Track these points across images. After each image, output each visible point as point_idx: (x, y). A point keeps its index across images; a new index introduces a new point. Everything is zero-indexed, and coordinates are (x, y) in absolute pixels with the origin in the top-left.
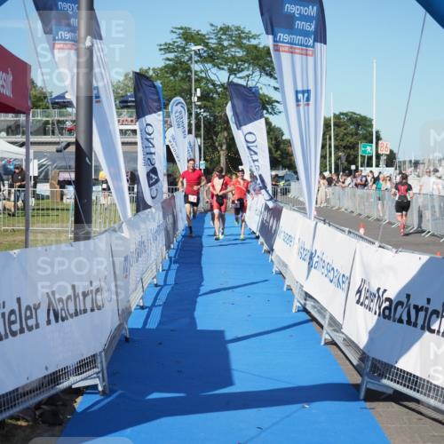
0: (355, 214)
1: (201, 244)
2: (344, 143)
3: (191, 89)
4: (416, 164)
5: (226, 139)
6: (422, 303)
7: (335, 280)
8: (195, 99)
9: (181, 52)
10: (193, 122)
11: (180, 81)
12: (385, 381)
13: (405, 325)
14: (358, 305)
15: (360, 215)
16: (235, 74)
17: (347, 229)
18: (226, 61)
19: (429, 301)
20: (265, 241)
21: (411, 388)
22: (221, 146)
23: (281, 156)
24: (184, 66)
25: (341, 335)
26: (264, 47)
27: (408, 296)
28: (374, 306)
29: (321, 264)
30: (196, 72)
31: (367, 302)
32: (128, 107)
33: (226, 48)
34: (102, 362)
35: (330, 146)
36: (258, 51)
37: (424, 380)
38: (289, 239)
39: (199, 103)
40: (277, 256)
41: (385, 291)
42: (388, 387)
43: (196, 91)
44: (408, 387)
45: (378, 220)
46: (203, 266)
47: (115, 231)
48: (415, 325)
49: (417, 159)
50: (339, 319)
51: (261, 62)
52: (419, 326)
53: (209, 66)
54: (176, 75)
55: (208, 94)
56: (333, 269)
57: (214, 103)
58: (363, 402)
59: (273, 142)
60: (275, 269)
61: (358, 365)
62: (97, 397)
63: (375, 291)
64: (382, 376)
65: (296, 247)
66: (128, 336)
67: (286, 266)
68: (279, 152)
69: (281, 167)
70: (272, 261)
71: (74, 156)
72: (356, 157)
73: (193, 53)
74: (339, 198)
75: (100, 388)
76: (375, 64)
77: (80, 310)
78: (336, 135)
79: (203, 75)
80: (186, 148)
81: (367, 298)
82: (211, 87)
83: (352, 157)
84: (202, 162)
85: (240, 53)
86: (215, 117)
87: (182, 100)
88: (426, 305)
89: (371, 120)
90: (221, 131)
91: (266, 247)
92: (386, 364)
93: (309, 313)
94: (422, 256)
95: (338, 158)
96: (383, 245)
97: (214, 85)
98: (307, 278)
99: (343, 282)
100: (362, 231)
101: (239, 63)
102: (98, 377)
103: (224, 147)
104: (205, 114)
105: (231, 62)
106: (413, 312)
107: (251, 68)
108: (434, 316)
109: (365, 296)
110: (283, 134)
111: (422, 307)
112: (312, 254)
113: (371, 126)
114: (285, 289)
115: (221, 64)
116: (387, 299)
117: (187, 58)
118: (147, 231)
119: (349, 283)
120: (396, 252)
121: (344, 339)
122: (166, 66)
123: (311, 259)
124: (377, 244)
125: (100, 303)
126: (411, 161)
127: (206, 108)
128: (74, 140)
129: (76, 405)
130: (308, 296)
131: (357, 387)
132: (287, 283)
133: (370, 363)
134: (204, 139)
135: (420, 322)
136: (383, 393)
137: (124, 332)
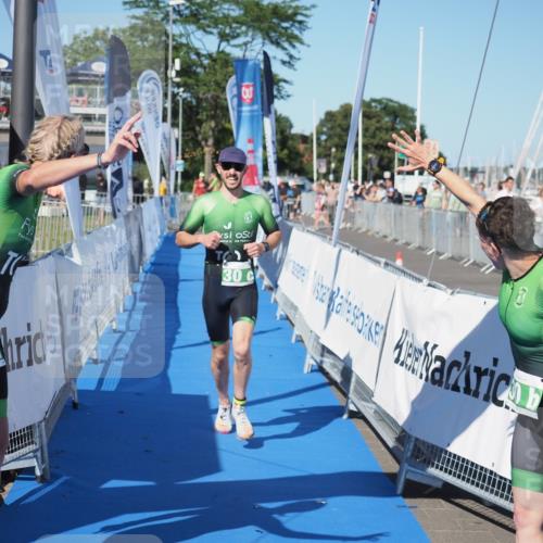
0: (389, 239)
1: (177, 274)
2: (375, 142)
3: (166, 59)
4: (473, 173)
5: (213, 130)
6: (486, 364)
7: (366, 330)
8: (172, 74)
9: (154, 7)
10: (169, 105)
11: (151, 47)
12: (432, 471)
13: (461, 394)
14: (398, 366)
15: (396, 240)
16: (228, 41)
17: (383, 260)
18: (216, 22)
19: (495, 361)
20: (267, 273)
21: (468, 481)
22: (206, 141)
23: (289, 156)
24: (157, 28)
25: (371, 405)
26: (269, 4)
27: (467, 355)
28: (420, 366)
29: (346, 306)
30: (174, 35)
31: (409, 361)
32: (78, 82)
33: (216, 4)
34: (41, 437)
35: (356, 145)
36: (261, 9)
37: (486, 470)
38: (300, 271)
39: (178, 80)
40: (283, 294)
41: (435, 346)
42: (435, 478)
43: (173, 62)
44: (463, 479)
45: (420, 248)
46: (180, 304)
47: (61, 254)
48: (476, 394)
49: (475, 166)
50: (370, 383)
51: (265, 25)
52: (481, 396)
53: (191, 28)
54: (146, 39)
55: (190, 67)
56: (362, 314)
57: (197, 80)
58: (400, 498)
59: (279, 137)
60: (280, 313)
61: (394, 447)
62: (34, 485)
63: (421, 346)
64: (429, 463)
65: (310, 283)
66: (76, 401)
67: (296, 308)
68: (286, 151)
69: (287, 172)
70: (275, 301)
71: (7, 148)
72: (391, 161)
73: (170, 9)
74: (368, 218)
75: (38, 473)
76: (421, 33)
77: (13, 364)
78: (366, 130)
79: (184, 40)
80: (159, 141)
81: (409, 355)
82: (194, 57)
83: (386, 161)
84: (180, 162)
85: (236, 12)
86: (199, 100)
87: (154, 74)
88: (491, 367)
89: (413, 111)
90: (206, 121)
91: (267, 282)
92: (433, 446)
93: (326, 374)
94: (487, 300)
95: (366, 162)
96: (434, 283)
97: (198, 54)
98: (326, 326)
99: (376, 333)
100: (399, 263)
101: (234, 25)
102: (35, 457)
103: (211, 142)
104: (185, 95)
105: (222, 24)
106: (473, 377)
107: (250, 34)
108: (503, 382)
109: (406, 352)
110: (291, 126)
111: (487, 370)
112: (333, 293)
113: (414, 118)
114: (293, 340)
115: (209, 26)
116: (438, 358)
117: (162, 16)
118: (105, 256)
119: (385, 335)
120: (452, 293)
121: (376, 412)
122: (133, 27)
123: (331, 301)
124: (426, 281)
125: (40, 355)
126: (466, 169)
127: (187, 87)
128: (8, 126)
129: (4, 496)
130: (325, 350)
131: (393, 477)
132: (296, 332)
133: (412, 444)
134: (183, 130)
135: (483, 390)
136: (428, 487)
137: (71, 395)
